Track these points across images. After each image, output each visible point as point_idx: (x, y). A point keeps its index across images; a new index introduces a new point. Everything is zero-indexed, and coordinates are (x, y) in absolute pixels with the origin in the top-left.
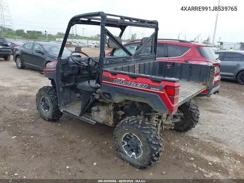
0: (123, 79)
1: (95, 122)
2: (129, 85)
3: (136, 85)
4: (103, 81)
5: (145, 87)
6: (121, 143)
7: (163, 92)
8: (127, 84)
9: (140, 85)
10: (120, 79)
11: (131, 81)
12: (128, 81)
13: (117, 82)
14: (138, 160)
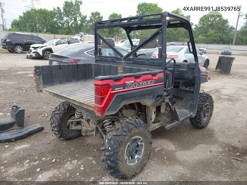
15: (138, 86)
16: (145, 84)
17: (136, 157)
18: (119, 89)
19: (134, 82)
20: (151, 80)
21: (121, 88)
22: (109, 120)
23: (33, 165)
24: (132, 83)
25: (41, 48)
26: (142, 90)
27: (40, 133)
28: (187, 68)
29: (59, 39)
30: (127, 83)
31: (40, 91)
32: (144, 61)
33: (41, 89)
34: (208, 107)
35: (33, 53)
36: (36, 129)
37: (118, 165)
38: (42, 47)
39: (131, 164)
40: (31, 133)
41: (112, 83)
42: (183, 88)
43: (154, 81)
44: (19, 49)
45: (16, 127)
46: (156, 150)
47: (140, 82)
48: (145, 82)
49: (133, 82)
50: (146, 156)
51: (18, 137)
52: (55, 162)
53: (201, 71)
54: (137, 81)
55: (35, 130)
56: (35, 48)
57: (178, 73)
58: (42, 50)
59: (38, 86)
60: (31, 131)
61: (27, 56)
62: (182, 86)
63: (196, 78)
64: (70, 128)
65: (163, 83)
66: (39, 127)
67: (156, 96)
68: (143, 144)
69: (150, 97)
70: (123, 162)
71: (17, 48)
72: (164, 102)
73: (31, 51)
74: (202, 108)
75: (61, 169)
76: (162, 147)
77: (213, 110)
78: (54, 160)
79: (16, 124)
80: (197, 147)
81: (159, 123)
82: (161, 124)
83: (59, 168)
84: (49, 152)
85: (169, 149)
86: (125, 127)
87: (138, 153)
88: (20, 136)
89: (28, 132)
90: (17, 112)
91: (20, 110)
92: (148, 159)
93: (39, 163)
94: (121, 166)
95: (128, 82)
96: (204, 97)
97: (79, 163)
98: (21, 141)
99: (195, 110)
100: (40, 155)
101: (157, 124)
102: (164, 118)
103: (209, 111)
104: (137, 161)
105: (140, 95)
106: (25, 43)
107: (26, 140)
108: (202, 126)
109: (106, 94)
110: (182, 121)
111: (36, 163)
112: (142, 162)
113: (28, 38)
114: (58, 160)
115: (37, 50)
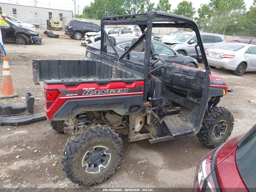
15: (102, 94)
16: (112, 92)
17: (100, 166)
18: (72, 95)
19: (96, 90)
20: (122, 88)
21: (75, 95)
22: (85, 123)
23: (18, 151)
24: (92, 90)
25: (94, 37)
26: (108, 98)
27: (43, 122)
28: (196, 76)
29: (113, 28)
30: (85, 90)
31: (37, 83)
32: (133, 66)
33: (38, 82)
34: (224, 124)
35: (87, 41)
36: (40, 118)
37: (71, 171)
38: (95, 35)
39: (91, 172)
40: (34, 121)
41: (62, 88)
42: (191, 99)
43: (127, 90)
44: (78, 36)
45: (27, 112)
46: (139, 162)
47: (105, 89)
48: (113, 90)
49: (94, 89)
50: (113, 168)
51: (22, 122)
52: (36, 152)
53: (211, 81)
54: (100, 88)
55: (38, 118)
56: (88, 36)
57: (185, 80)
58: (95, 39)
59: (35, 79)
60: (34, 119)
61: (82, 43)
62: (190, 96)
63: (204, 90)
64: (64, 122)
65: (142, 93)
66: (43, 116)
67: (129, 106)
68: (110, 154)
69: (122, 106)
70: (79, 169)
71: (77, 34)
72: (145, 113)
73: (85, 39)
74: (212, 125)
75: (36, 161)
76: (148, 161)
77: (232, 129)
78: (36, 151)
79: (27, 110)
80: (189, 169)
81: (146, 135)
82: (148, 136)
83: (35, 160)
84: (38, 142)
85: (155, 164)
86: (85, 134)
87: (104, 163)
88: (23, 122)
89: (32, 119)
90: (29, 99)
91: (31, 98)
92: (116, 171)
93: (23, 150)
94: (75, 172)
95: (87, 89)
96: (217, 113)
97: (56, 159)
98: (23, 126)
99: (199, 126)
100: (29, 143)
101: (144, 135)
102: (153, 130)
103: (225, 129)
104: (100, 171)
105: (103, 103)
106: (84, 30)
107: (28, 126)
108: (211, 146)
109: (55, 99)
110: (175, 137)
111: (20, 150)
112: (106, 173)
113: (89, 25)
114: (40, 151)
115: (90, 39)
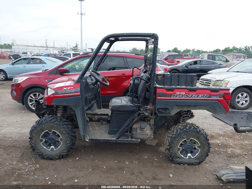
0: (183, 93)
1: (140, 140)
2: (190, 97)
3: (198, 96)
4: (158, 98)
5: (206, 97)
6: (177, 150)
7: (222, 99)
8: (187, 96)
9: (201, 96)
10: (179, 93)
11: (192, 94)
12: (189, 94)
13: (176, 96)
14: (195, 159)
